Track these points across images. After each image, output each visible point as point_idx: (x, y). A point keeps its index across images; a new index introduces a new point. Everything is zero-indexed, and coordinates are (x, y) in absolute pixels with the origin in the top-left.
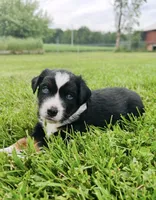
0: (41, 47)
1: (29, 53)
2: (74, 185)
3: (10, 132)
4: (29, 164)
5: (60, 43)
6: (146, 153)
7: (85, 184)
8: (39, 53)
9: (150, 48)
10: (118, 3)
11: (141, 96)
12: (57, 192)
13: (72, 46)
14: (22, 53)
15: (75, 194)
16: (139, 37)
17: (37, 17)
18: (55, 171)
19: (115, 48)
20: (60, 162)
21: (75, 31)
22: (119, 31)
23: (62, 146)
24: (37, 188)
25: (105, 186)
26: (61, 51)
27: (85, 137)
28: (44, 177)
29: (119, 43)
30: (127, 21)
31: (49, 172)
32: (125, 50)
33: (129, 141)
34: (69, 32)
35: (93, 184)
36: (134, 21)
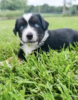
2: (43, 83)
3: (4, 54)
7: (50, 82)
12: (31, 87)
15: (44, 88)
18: (30, 74)
21: (41, 6)
24: (18, 84)
25: (64, 83)
27: (48, 55)
31: (26, 74)
34: (38, 7)
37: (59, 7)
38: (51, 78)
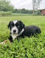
0: (11, 14)
1: (8, 16)
2: (21, 53)
3: (2, 38)
4: (8, 47)
5: (17, 13)
6: (41, 44)
7: (24, 53)
8: (11, 16)
9: (43, 15)
10: (33, 2)
11: (40, 28)
12: (16, 55)
13: (20, 14)
14: (6, 16)
15: (21, 55)
17: (10, 5)
18: (15, 49)
19: (33, 15)
20: (17, 46)
22: (34, 10)
23: (17, 42)
24: (10, 54)
25: (30, 53)
26: (17, 15)
27: (24, 39)
28: (12, 51)
30: (36, 7)
31: (14, 49)
32: (36, 15)
33: (37, 41)
34: (19, 10)
35: (26, 52)
36: (38, 7)
37: (31, 10)
38: (24, 51)
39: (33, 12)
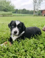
2: (21, 55)
4: (8, 49)
6: (42, 46)
10: (34, 2)
12: (16, 57)
13: (21, 14)
16: (40, 12)
20: (17, 48)
21: (22, 10)
22: (35, 10)
23: (17, 44)
24: (10, 56)
28: (12, 53)
29: (34, 14)
30: (37, 7)
31: (14, 51)
32: (36, 16)
35: (26, 55)
36: (39, 7)
38: (24, 53)
39: (34, 13)
